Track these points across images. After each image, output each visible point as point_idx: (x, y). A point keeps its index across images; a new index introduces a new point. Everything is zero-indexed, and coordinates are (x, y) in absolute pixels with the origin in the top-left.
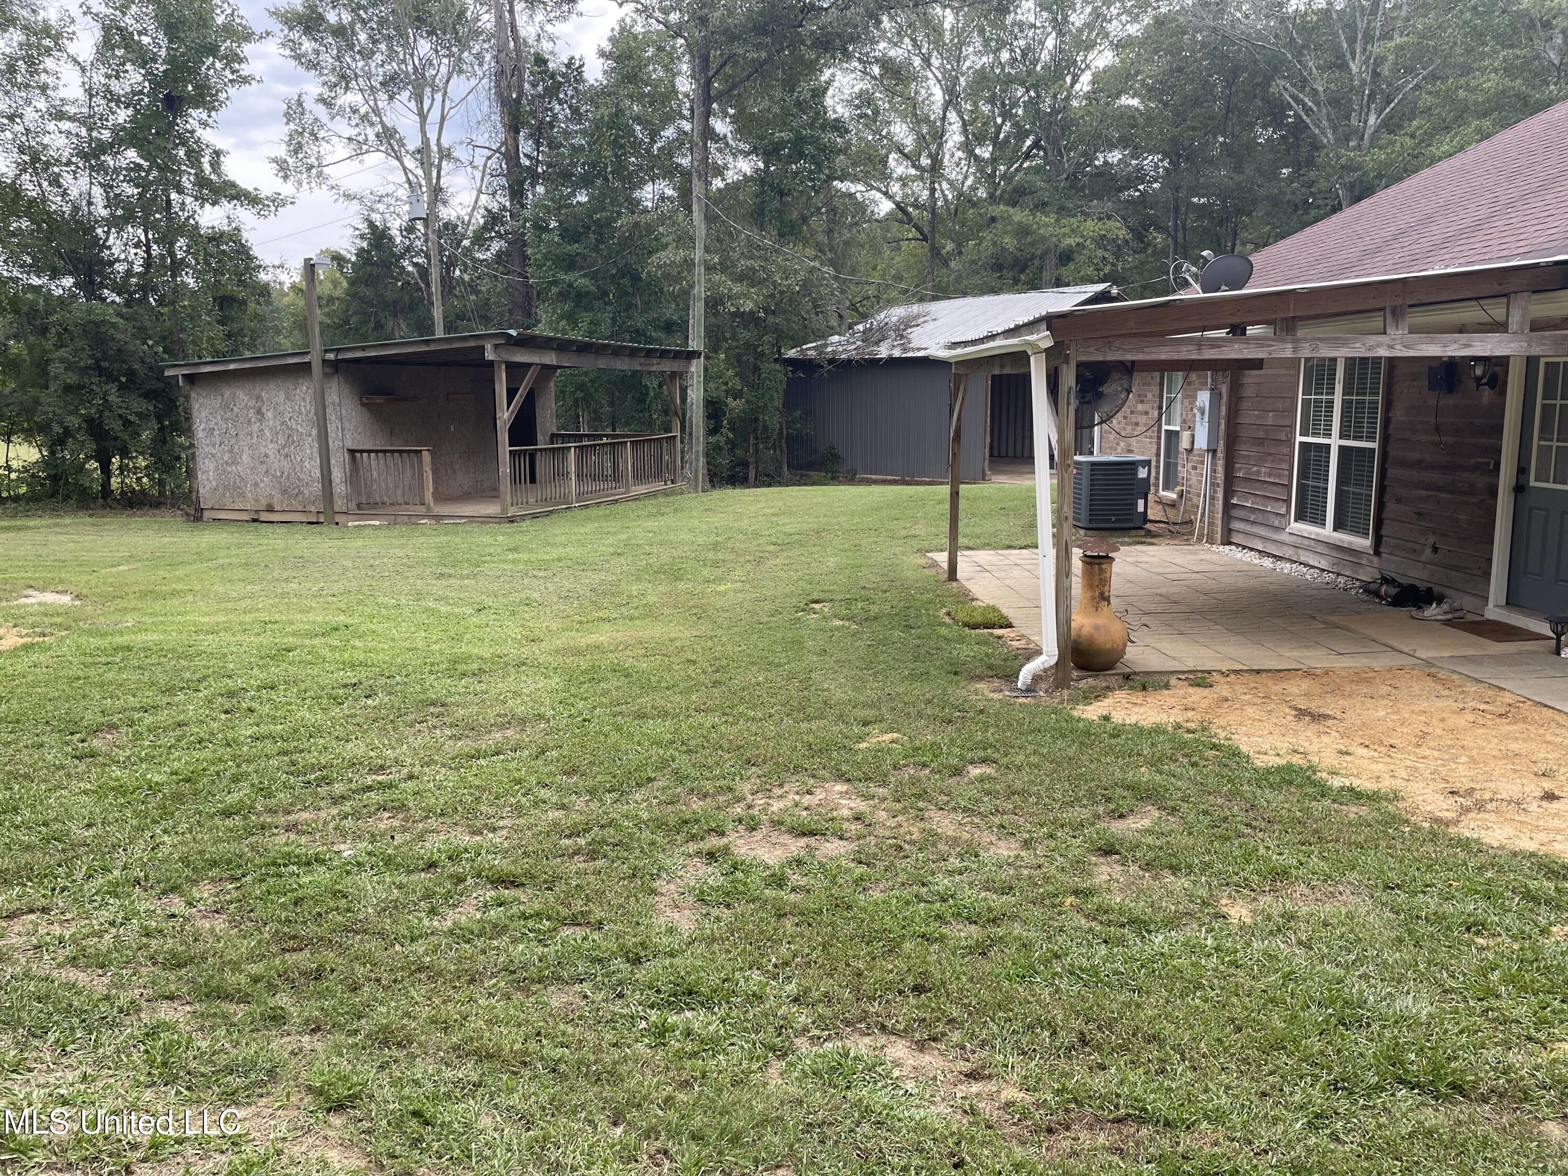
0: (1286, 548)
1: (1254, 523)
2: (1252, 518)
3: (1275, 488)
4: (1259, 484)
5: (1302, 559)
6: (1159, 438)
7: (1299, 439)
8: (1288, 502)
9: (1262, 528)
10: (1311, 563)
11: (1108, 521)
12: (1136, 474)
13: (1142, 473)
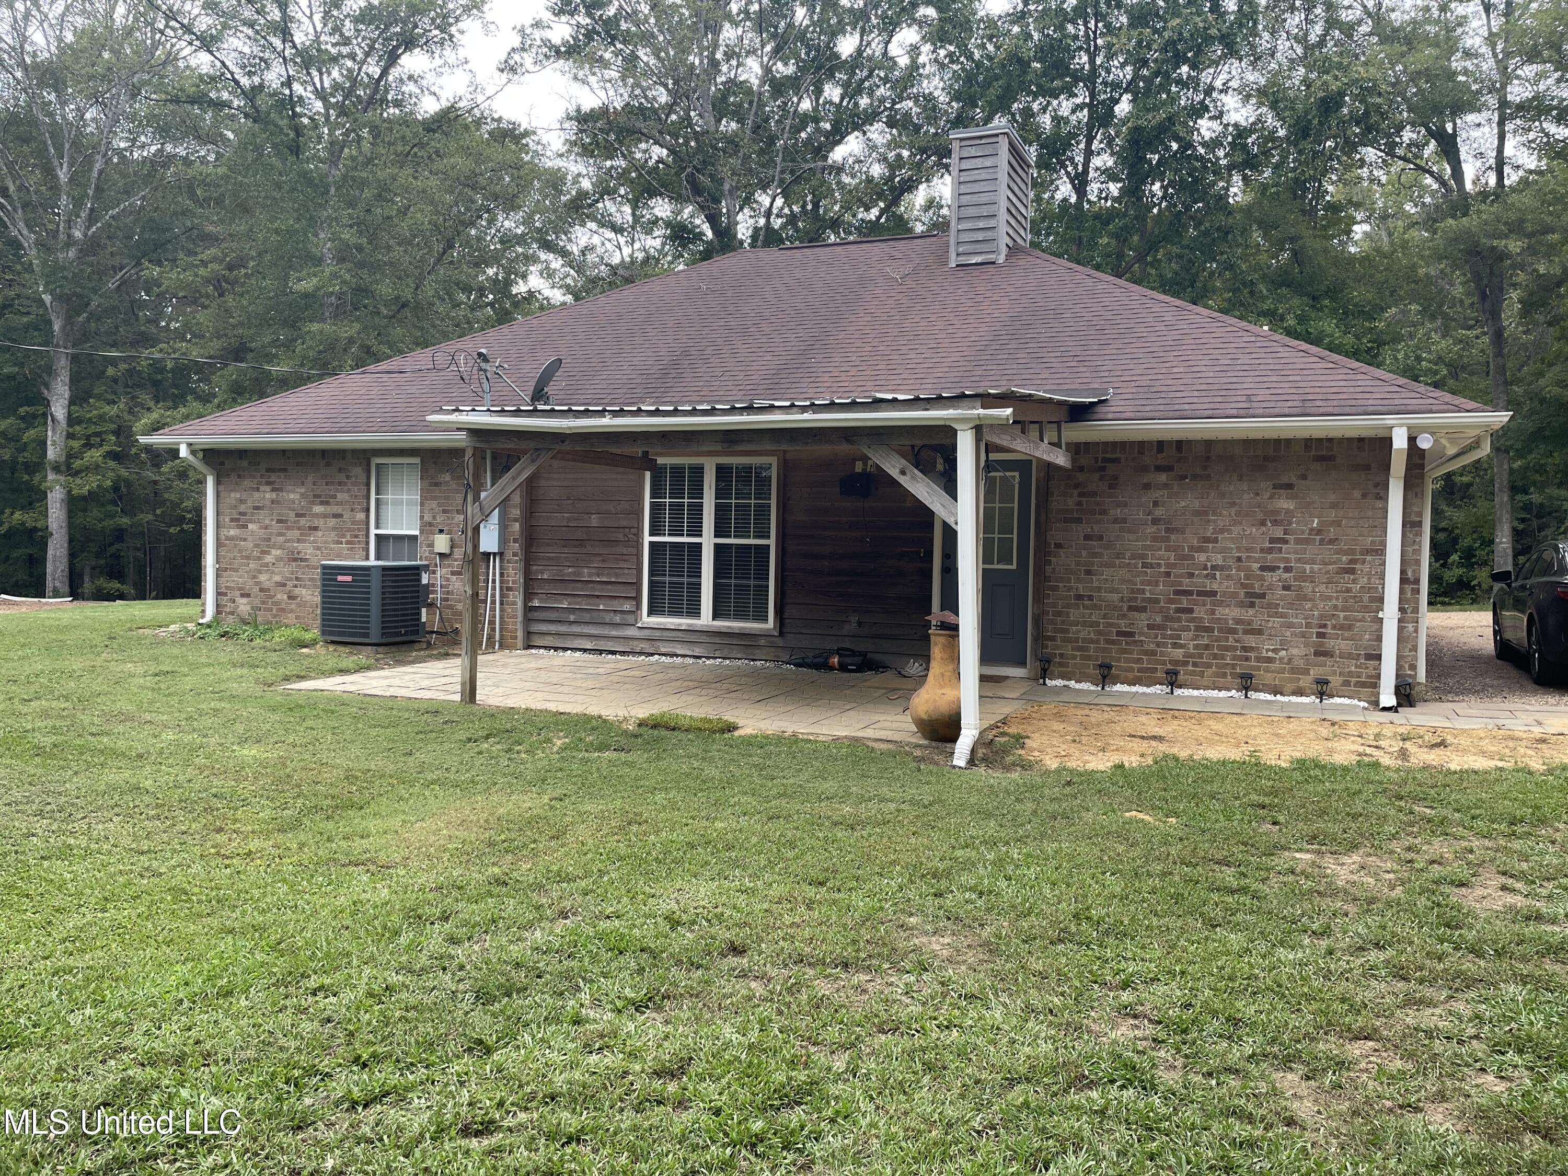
0: (635, 643)
1: (571, 623)
2: (572, 618)
3: (610, 587)
4: (579, 585)
5: (663, 650)
6: (368, 543)
7: (647, 539)
8: (638, 599)
9: (591, 627)
10: (679, 652)
11: (399, 634)
12: (419, 580)
13: (425, 580)
